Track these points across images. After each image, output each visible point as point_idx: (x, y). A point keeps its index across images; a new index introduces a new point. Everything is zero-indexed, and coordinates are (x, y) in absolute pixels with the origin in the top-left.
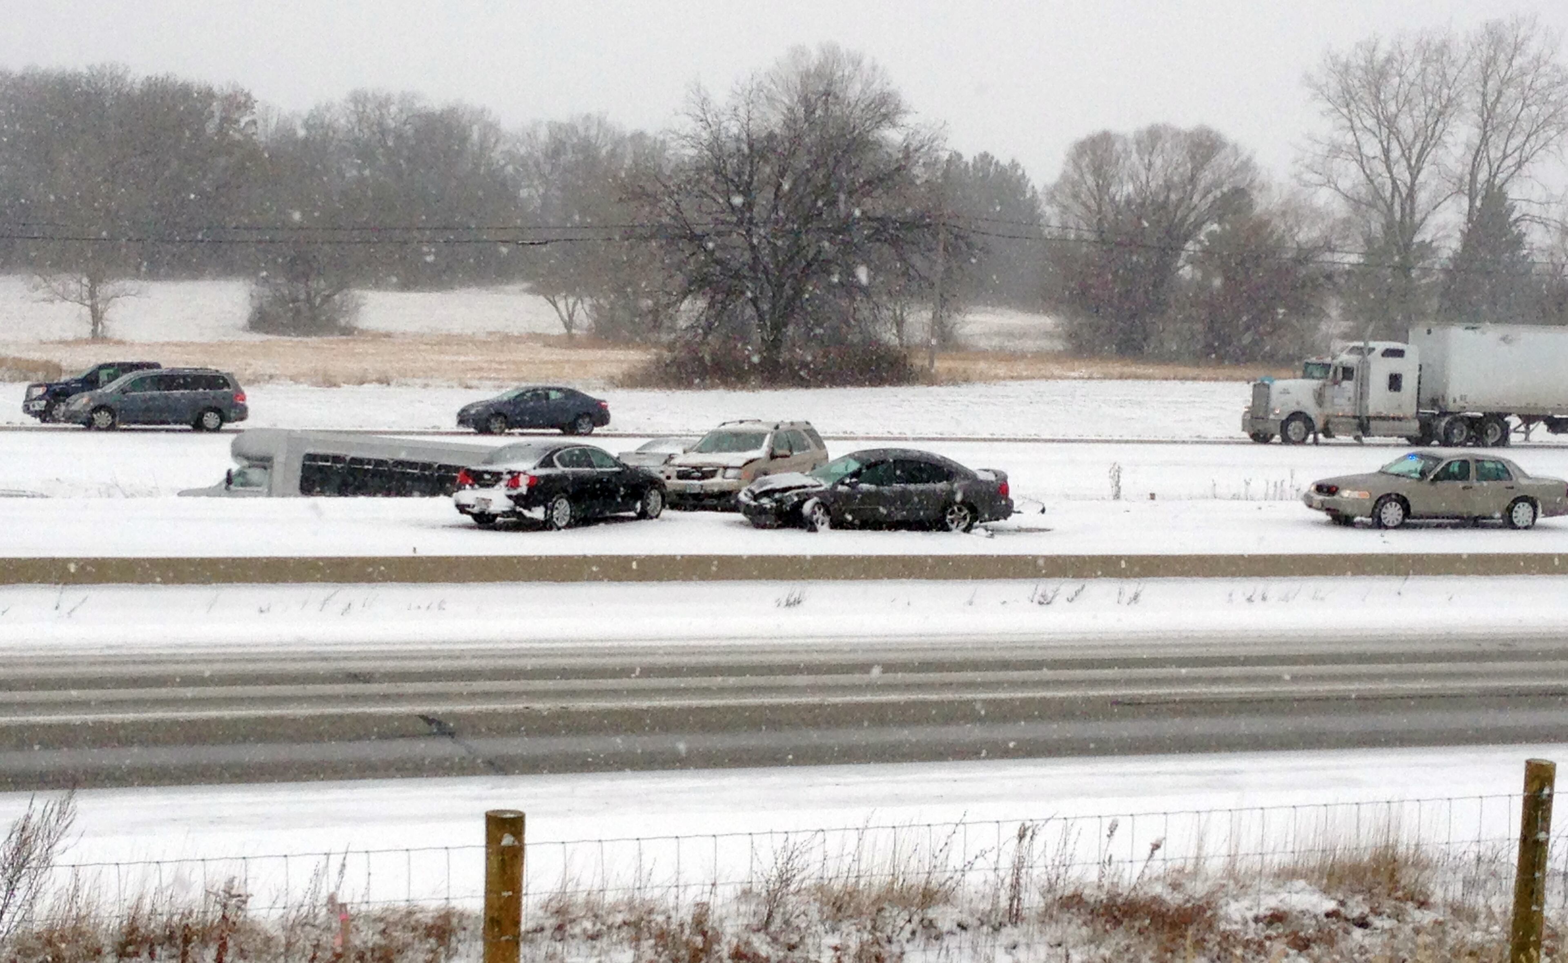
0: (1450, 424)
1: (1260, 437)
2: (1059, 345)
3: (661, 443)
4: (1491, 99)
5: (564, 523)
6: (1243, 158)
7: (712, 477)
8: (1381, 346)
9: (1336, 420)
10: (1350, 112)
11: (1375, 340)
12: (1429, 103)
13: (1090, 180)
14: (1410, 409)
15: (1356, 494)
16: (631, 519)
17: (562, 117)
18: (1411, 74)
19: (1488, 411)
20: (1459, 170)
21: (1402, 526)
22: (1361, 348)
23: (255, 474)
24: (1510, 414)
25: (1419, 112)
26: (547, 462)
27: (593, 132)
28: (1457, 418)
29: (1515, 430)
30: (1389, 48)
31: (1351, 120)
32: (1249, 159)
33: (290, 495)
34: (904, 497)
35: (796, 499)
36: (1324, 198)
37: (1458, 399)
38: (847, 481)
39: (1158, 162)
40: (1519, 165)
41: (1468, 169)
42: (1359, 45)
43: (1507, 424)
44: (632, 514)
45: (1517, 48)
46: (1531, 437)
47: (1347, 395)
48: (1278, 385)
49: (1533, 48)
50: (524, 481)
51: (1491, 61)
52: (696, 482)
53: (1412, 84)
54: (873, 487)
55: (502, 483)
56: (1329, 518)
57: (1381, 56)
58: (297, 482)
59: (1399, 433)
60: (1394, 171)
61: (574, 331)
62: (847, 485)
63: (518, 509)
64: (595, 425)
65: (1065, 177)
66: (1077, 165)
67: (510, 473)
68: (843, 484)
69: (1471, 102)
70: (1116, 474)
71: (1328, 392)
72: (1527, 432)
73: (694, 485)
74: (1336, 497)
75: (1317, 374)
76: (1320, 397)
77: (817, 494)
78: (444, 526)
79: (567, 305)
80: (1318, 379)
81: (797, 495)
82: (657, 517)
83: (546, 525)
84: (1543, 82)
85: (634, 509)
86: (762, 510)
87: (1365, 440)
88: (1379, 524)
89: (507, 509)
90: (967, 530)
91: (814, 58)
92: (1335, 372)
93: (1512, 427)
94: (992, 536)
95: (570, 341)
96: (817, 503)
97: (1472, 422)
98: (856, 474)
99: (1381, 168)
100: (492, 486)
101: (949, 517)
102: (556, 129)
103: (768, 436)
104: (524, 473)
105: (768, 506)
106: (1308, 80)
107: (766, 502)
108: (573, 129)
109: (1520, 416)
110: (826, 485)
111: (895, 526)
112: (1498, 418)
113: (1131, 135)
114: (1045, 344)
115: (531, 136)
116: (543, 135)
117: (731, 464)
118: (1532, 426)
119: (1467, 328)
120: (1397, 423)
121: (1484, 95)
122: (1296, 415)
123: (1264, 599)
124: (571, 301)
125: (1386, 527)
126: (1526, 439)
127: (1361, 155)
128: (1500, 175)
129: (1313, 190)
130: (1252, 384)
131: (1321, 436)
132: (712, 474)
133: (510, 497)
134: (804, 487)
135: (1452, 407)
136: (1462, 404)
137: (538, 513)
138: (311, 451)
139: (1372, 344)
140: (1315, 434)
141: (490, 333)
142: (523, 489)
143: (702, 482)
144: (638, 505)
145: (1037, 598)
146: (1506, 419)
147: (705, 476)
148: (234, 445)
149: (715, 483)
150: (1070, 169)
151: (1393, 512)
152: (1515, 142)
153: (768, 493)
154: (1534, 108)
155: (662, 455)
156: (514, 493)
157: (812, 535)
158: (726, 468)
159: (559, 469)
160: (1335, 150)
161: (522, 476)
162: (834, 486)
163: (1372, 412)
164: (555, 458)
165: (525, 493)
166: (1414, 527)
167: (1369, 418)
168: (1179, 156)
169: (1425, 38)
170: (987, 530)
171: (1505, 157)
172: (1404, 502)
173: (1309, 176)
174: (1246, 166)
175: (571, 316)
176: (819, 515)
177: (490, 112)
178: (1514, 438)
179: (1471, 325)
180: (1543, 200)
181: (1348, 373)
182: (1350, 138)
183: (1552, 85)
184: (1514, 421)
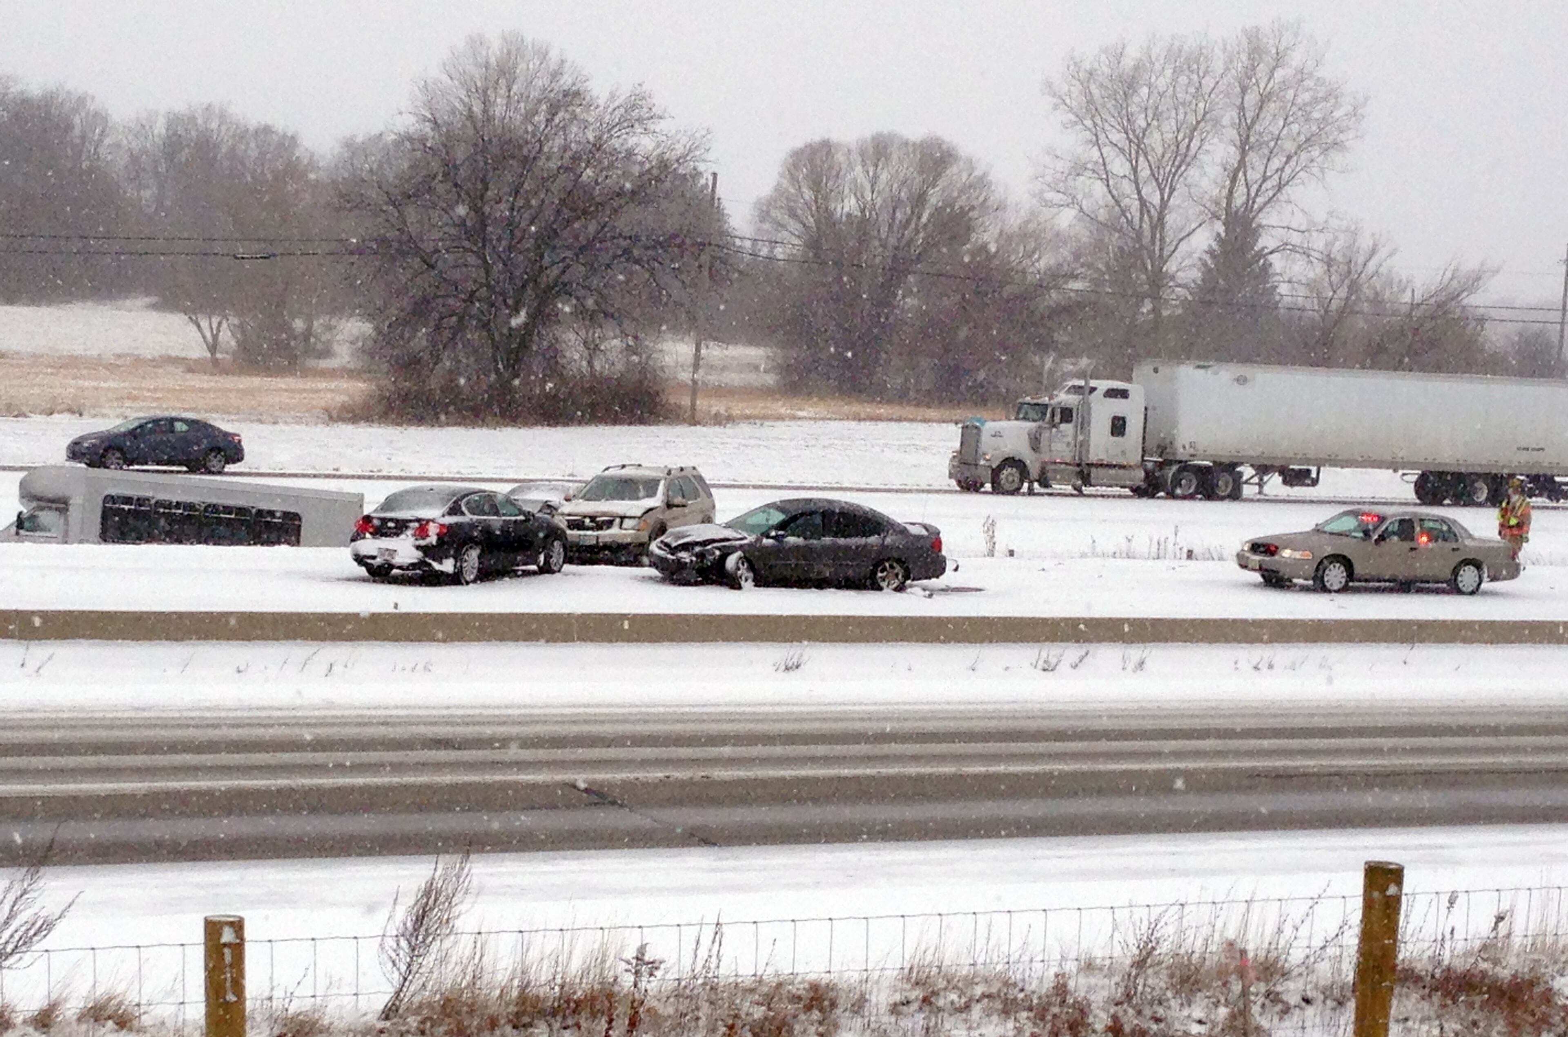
0: (1179, 471)
1: (969, 486)
2: (770, 379)
3: (529, 488)
4: (1250, 115)
5: (472, 577)
6: (977, 173)
7: (608, 528)
8: (1103, 385)
9: (1053, 467)
10: (1095, 125)
11: (1097, 378)
12: (1181, 117)
13: (808, 194)
14: (1135, 458)
15: (1298, 555)
16: (534, 573)
17: (180, 107)
18: (1162, 83)
19: (1218, 460)
20: (1216, 192)
21: (1345, 589)
22: (1080, 387)
23: (47, 517)
24: (1242, 464)
25: (1169, 127)
26: (455, 510)
27: (214, 125)
28: (1185, 467)
29: (1246, 482)
30: (1139, 55)
31: (1096, 135)
32: (985, 175)
33: (88, 541)
34: (834, 552)
35: (718, 553)
36: (1066, 219)
37: (1187, 447)
38: (773, 533)
39: (884, 177)
40: (1280, 187)
41: (1225, 192)
42: (1105, 51)
43: (1240, 474)
44: (534, 567)
45: (1279, 60)
46: (1266, 489)
47: (1066, 440)
48: (990, 427)
49: (1296, 58)
50: (433, 531)
51: (1251, 70)
52: (589, 533)
53: (1161, 95)
54: (800, 541)
55: (409, 532)
56: (1261, 579)
57: (1128, 63)
58: (97, 528)
59: (1122, 483)
60: (1143, 193)
61: (219, 356)
62: (773, 538)
63: (427, 560)
64: (227, 462)
65: (778, 188)
66: (793, 179)
67: (418, 520)
68: (768, 537)
69: (1229, 116)
70: (990, 527)
71: (1046, 434)
72: (1261, 485)
73: (589, 536)
74: (1276, 557)
75: (1032, 414)
76: (1035, 442)
77: (741, 547)
78: (338, 579)
79: (210, 324)
80: (1034, 421)
81: (718, 548)
82: (559, 571)
83: (455, 579)
84: (1306, 97)
85: (535, 562)
86: (681, 565)
87: (1086, 490)
88: (1320, 586)
89: (416, 561)
90: (900, 589)
91: (495, 50)
92: (1053, 415)
93: (1245, 478)
94: (930, 596)
95: (215, 366)
96: (740, 558)
97: (1201, 471)
98: (782, 526)
99: (1127, 187)
100: (397, 535)
101: (880, 575)
102: (174, 120)
103: (662, 483)
104: (433, 521)
105: (688, 560)
106: (1049, 87)
107: (685, 556)
108: (192, 119)
109: (1252, 466)
110: (751, 538)
111: (821, 584)
112: (1230, 467)
113: (853, 146)
114: (752, 378)
115: (142, 129)
116: (160, 128)
117: (628, 514)
118: (1265, 478)
119: (1199, 367)
120: (1121, 472)
121: (1242, 108)
122: (1010, 462)
123: (1271, 667)
124: (215, 321)
125: (1330, 591)
126: (1260, 493)
127: (1107, 173)
128: (1258, 200)
129: (1054, 210)
130: (960, 425)
131: (1036, 485)
132: (609, 524)
133: (418, 548)
134: (728, 540)
135: (1182, 454)
136: (1192, 451)
137: (448, 566)
138: (113, 492)
139: (1093, 383)
140: (1031, 482)
141: (119, 356)
142: (433, 539)
143: (596, 533)
144: (542, 558)
145: (1041, 663)
146: (1238, 469)
147: (599, 527)
148: (22, 485)
149: (613, 533)
150: (785, 183)
151: (1335, 575)
152: (1276, 163)
153: (686, 547)
154: (1295, 128)
155: (536, 501)
156: (422, 543)
157: (736, 593)
158: (623, 518)
159: (468, 517)
160: (1079, 168)
161: (431, 524)
162: (758, 540)
163: (1093, 458)
164: (463, 504)
165: (434, 543)
166: (1357, 590)
167: (1090, 465)
168: (908, 170)
169: (1177, 44)
170: (924, 590)
171: (1265, 179)
172: (1347, 563)
173: (1050, 195)
174: (982, 183)
175: (215, 337)
176: (743, 571)
177: (93, 98)
178: (1248, 491)
179: (1202, 363)
180: (1303, 228)
181: (1067, 414)
182: (1095, 153)
183: (1316, 101)
184: (1247, 471)
